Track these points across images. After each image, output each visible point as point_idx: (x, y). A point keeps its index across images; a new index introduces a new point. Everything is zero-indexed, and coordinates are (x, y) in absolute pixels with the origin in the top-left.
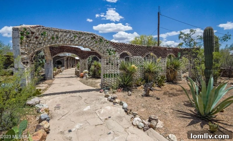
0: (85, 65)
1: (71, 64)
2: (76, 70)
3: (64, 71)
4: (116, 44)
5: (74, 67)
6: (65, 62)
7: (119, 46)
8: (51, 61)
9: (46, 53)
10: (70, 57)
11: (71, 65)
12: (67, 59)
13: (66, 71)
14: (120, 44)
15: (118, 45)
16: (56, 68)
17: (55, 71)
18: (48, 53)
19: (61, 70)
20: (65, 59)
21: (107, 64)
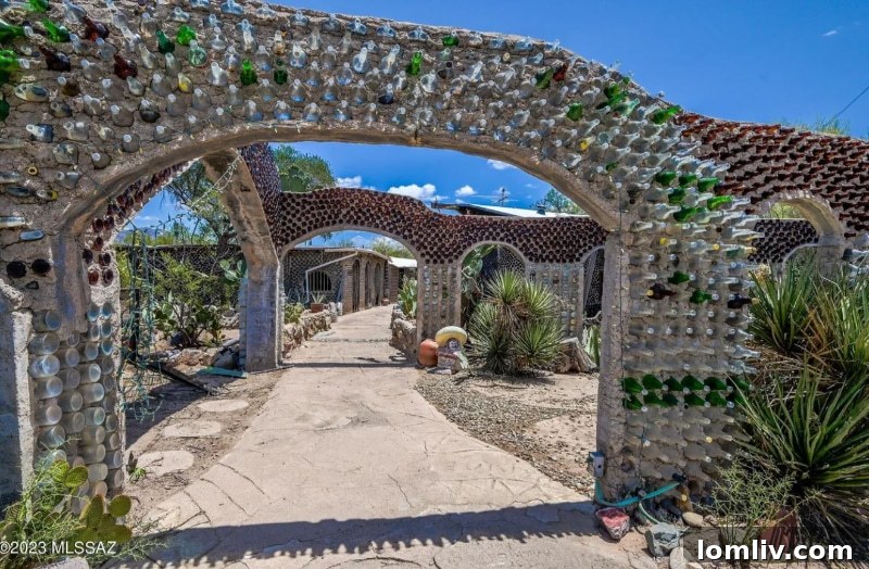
0: (445, 295)
1: (372, 286)
2: (397, 320)
3: (340, 319)
4: (720, 137)
5: (384, 304)
6: (347, 281)
7: (745, 148)
8: (273, 270)
9: (248, 227)
10: (369, 255)
11: (373, 296)
12: (357, 265)
13: (346, 323)
14: (750, 134)
15: (736, 139)
16: (299, 306)
17: (295, 320)
18: (254, 224)
19: (323, 321)
20: (348, 267)
21: (659, 293)
